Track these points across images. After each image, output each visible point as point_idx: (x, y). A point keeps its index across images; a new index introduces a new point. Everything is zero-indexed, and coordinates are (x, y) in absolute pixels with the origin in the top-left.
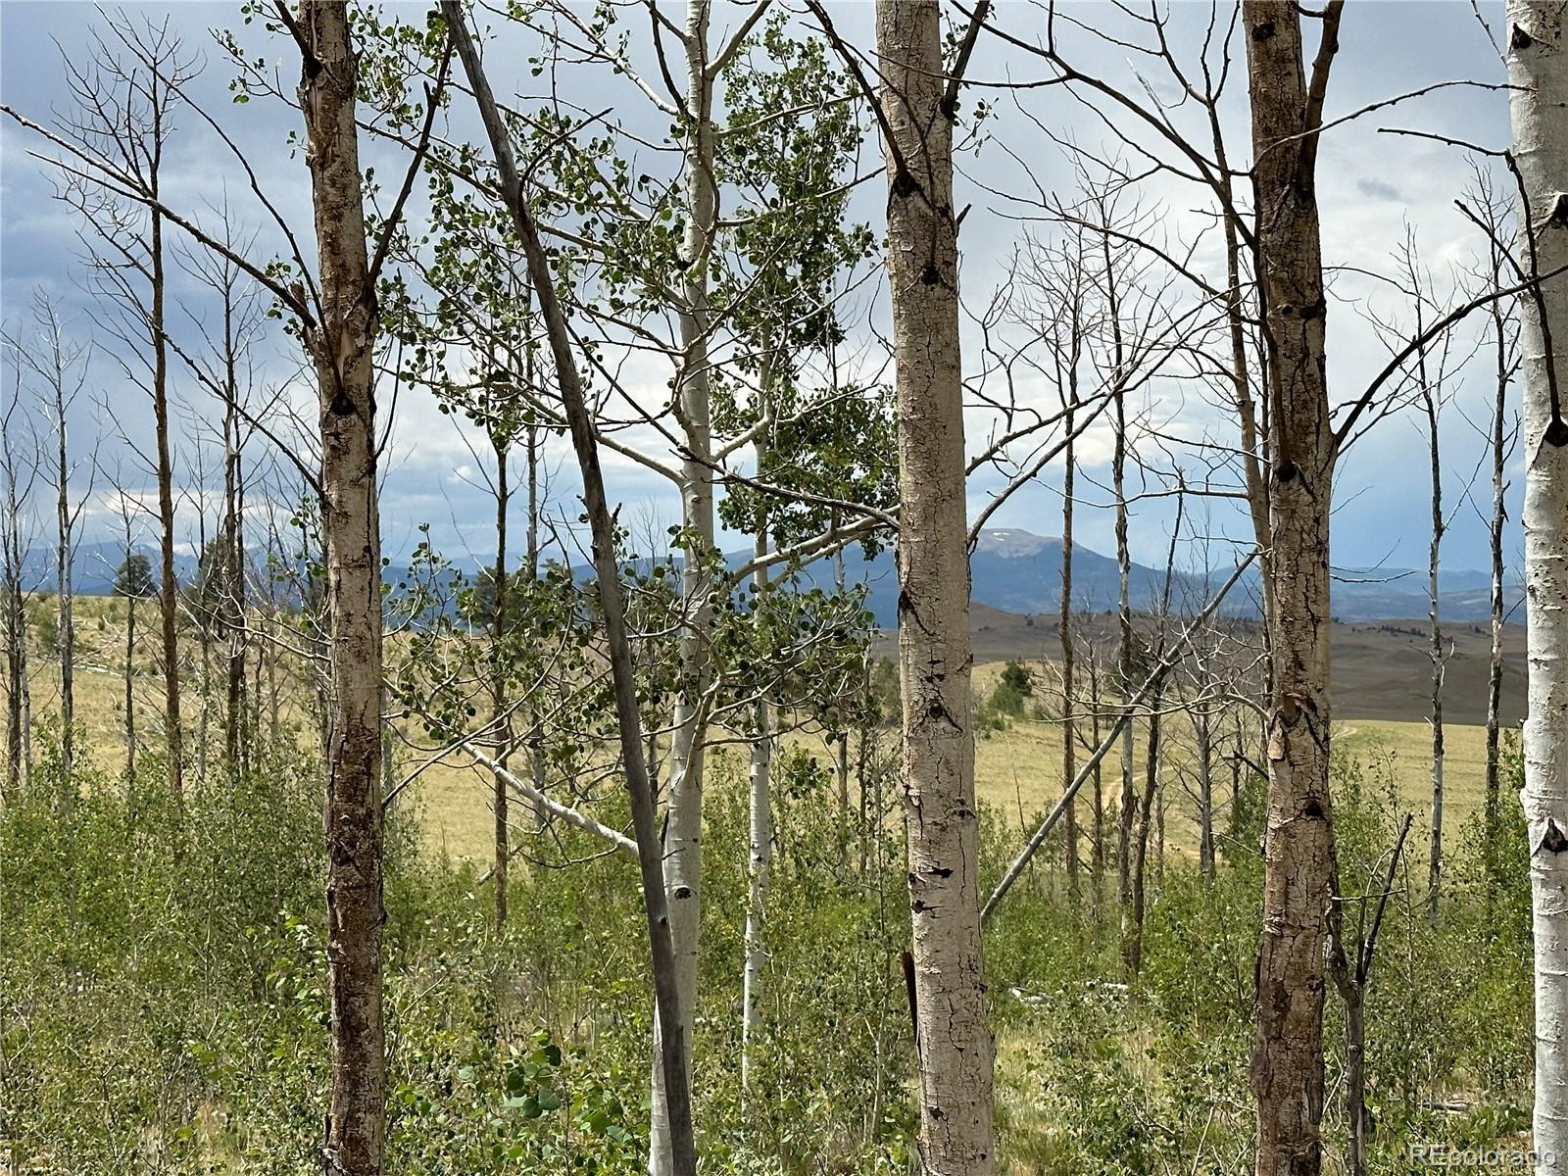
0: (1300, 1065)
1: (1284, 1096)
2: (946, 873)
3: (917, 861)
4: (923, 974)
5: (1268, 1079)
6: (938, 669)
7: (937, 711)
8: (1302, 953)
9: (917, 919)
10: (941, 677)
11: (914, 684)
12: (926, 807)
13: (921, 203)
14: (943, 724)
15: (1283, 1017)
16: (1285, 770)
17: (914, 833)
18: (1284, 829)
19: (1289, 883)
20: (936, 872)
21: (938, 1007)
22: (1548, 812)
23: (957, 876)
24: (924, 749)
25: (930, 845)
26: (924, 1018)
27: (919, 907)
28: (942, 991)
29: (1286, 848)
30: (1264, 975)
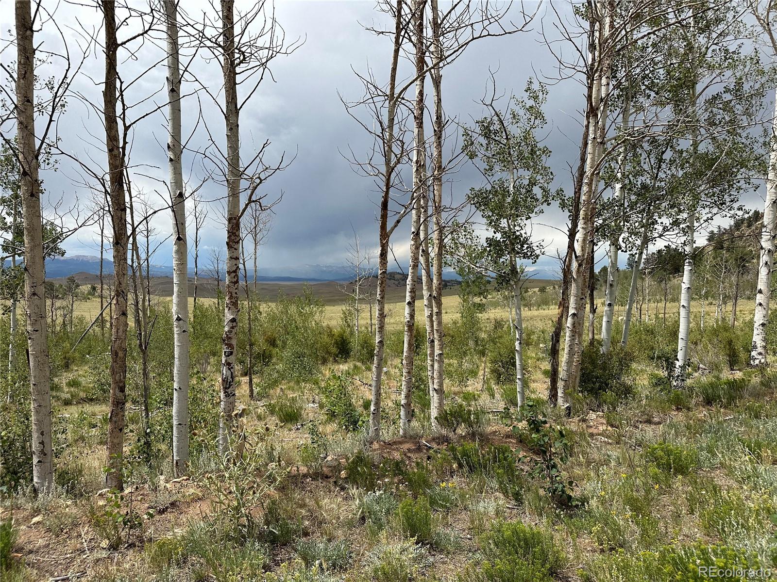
0: (120, 367)
1: (117, 374)
2: (37, 331)
3: (29, 328)
4: (31, 354)
5: (113, 370)
6: (35, 285)
7: (34, 294)
8: (121, 344)
9: (29, 341)
10: (35, 286)
11: (28, 288)
12: (31, 316)
13: (29, 178)
14: (36, 297)
15: (117, 357)
16: (117, 306)
17: (28, 322)
18: (117, 318)
19: (118, 329)
20: (34, 330)
21: (35, 361)
22: (177, 313)
23: (40, 331)
24: (31, 303)
25: (32, 325)
26: (31, 364)
27: (30, 339)
28: (36, 357)
29: (117, 322)
30: (113, 349)
